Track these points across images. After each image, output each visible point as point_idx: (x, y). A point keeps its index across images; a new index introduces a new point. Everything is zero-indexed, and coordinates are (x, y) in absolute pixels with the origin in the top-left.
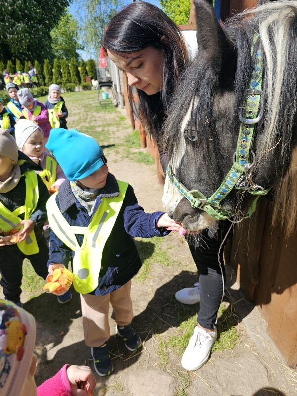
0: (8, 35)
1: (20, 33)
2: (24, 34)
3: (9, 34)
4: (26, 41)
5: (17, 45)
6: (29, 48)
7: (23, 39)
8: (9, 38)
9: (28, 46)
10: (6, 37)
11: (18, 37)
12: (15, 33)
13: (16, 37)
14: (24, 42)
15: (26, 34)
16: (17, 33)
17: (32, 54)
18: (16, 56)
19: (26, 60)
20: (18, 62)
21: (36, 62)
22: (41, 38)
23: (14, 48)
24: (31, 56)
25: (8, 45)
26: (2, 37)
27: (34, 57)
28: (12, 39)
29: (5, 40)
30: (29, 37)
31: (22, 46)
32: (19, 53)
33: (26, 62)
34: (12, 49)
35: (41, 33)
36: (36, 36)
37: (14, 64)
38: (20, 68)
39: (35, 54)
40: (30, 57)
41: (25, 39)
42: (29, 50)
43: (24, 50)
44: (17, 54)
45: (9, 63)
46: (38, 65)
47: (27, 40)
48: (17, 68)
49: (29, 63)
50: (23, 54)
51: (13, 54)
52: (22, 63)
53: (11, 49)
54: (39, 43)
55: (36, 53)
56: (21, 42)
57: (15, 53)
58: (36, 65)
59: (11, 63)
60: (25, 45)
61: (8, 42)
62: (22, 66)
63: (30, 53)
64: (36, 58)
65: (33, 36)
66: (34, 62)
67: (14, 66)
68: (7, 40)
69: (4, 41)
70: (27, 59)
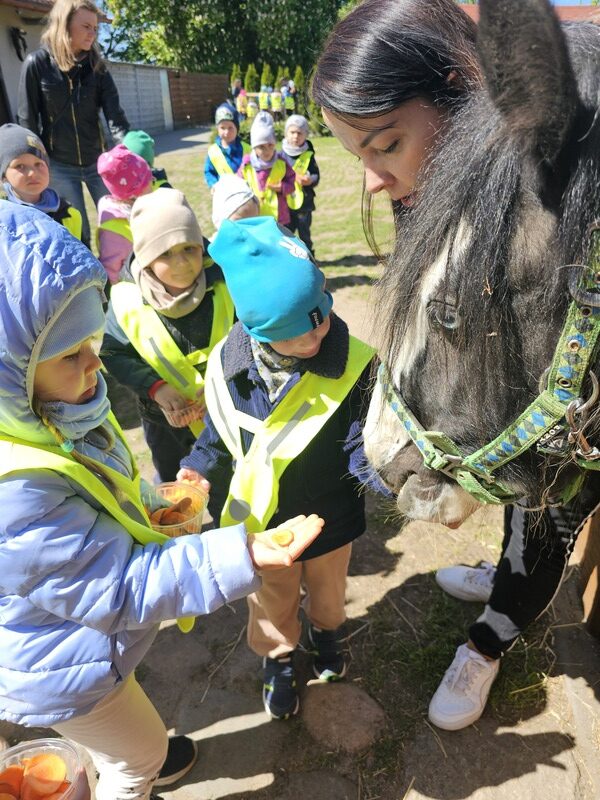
0: (259, 14)
1: (281, 9)
2: (289, 12)
3: (263, 13)
4: (289, 26)
5: (272, 33)
6: (291, 42)
7: (284, 23)
8: (259, 19)
9: (291, 36)
10: (254, 18)
11: (277, 18)
12: (273, 10)
13: (273, 17)
14: (285, 27)
15: (293, 13)
16: (277, 11)
17: (295, 53)
18: (266, 55)
19: (281, 65)
20: (266, 68)
21: (299, 70)
22: (318, 22)
23: (266, 38)
24: (293, 58)
25: (256, 34)
26: (248, 17)
27: (297, 59)
28: (265, 22)
29: (252, 23)
30: (296, 19)
31: (280, 37)
32: (272, 49)
33: (280, 68)
34: (262, 42)
35: (320, 11)
36: (310, 17)
37: (260, 71)
38: (267, 79)
39: (300, 54)
40: (290, 60)
41: (288, 21)
42: (291, 44)
43: (282, 45)
44: (268, 52)
45: (251, 68)
46: (300, 77)
47: (292, 25)
48: (263, 80)
49: (287, 70)
50: (279, 52)
51: (260, 51)
52: (274, 71)
53: (260, 41)
54: (313, 33)
55: (303, 52)
56: (279, 28)
57: (265, 50)
58: (297, 76)
59: (254, 70)
60: (286, 35)
61: (256, 27)
62: (272, 77)
63: (292, 51)
64: (301, 61)
65: (303, 18)
66: (295, 69)
67: (257, 76)
68: (257, 24)
69: (249, 26)
70: (284, 62)
